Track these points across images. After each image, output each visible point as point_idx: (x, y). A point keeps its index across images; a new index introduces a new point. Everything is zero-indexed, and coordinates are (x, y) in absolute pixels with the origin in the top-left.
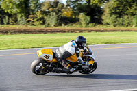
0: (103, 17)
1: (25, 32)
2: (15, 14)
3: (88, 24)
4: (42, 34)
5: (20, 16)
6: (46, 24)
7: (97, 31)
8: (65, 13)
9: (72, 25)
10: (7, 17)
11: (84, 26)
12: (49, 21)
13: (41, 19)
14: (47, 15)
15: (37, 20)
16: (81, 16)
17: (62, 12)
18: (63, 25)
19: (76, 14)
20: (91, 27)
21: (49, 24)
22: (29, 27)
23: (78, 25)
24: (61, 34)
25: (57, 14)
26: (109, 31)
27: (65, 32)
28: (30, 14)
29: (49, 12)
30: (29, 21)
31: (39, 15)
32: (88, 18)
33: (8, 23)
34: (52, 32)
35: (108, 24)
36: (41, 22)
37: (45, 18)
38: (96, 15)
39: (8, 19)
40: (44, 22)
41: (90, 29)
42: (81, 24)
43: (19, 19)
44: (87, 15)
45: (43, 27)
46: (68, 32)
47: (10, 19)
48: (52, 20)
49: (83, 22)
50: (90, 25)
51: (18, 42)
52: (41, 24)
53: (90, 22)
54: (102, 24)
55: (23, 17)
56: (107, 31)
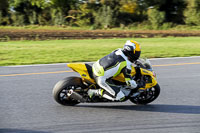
0: (186, 13)
1: (63, 36)
2: (48, 8)
3: (162, 24)
4: (90, 40)
5: (54, 11)
6: (96, 25)
7: (176, 35)
8: (125, 6)
9: (136, 25)
10: (34, 13)
11: (155, 27)
12: (100, 20)
13: (87, 16)
14: (96, 10)
15: (82, 18)
16: (151, 12)
17: (120, 6)
18: (122, 25)
19: (142, 8)
20: (166, 28)
21: (100, 25)
22: (69, 28)
23: (147, 26)
24: (119, 39)
25: (112, 8)
26: (195, 36)
27: (125, 37)
28: (70, 9)
29: (100, 5)
30: (68, 20)
31: (84, 10)
32: (162, 15)
33: (36, 23)
34: (106, 36)
35: (193, 24)
36: (88, 21)
37: (94, 14)
38: (174, 10)
39: (37, 16)
40: (92, 21)
41: (164, 31)
42: (150, 24)
43: (53, 16)
44: (160, 10)
45: (90, 29)
46: (131, 36)
47: (40, 17)
48: (104, 18)
49: (154, 21)
50: (165, 25)
51: (53, 52)
52: (88, 24)
53: (165, 21)
54: (184, 24)
55: (60, 14)
56: (192, 35)
